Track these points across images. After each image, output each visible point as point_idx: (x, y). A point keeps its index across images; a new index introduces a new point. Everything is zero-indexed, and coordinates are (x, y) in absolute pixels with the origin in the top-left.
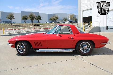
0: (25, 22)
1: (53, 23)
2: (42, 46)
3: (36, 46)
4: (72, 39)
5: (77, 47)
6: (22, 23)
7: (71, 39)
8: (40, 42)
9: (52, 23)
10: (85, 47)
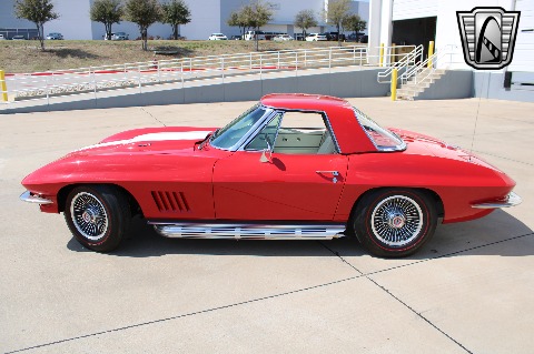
0: (110, 35)
1: (247, 39)
2: (188, 208)
3: (160, 208)
4: (335, 180)
5: (358, 220)
6: (95, 37)
7: (331, 180)
8: (181, 194)
9: (240, 38)
10: (396, 220)
